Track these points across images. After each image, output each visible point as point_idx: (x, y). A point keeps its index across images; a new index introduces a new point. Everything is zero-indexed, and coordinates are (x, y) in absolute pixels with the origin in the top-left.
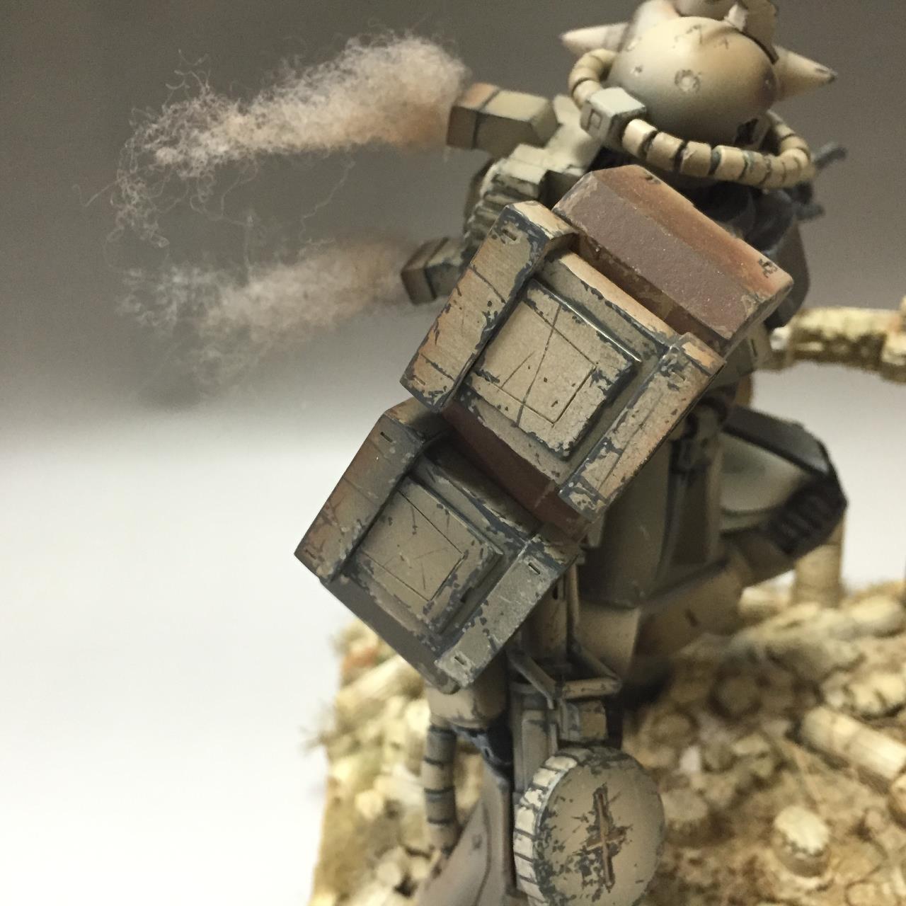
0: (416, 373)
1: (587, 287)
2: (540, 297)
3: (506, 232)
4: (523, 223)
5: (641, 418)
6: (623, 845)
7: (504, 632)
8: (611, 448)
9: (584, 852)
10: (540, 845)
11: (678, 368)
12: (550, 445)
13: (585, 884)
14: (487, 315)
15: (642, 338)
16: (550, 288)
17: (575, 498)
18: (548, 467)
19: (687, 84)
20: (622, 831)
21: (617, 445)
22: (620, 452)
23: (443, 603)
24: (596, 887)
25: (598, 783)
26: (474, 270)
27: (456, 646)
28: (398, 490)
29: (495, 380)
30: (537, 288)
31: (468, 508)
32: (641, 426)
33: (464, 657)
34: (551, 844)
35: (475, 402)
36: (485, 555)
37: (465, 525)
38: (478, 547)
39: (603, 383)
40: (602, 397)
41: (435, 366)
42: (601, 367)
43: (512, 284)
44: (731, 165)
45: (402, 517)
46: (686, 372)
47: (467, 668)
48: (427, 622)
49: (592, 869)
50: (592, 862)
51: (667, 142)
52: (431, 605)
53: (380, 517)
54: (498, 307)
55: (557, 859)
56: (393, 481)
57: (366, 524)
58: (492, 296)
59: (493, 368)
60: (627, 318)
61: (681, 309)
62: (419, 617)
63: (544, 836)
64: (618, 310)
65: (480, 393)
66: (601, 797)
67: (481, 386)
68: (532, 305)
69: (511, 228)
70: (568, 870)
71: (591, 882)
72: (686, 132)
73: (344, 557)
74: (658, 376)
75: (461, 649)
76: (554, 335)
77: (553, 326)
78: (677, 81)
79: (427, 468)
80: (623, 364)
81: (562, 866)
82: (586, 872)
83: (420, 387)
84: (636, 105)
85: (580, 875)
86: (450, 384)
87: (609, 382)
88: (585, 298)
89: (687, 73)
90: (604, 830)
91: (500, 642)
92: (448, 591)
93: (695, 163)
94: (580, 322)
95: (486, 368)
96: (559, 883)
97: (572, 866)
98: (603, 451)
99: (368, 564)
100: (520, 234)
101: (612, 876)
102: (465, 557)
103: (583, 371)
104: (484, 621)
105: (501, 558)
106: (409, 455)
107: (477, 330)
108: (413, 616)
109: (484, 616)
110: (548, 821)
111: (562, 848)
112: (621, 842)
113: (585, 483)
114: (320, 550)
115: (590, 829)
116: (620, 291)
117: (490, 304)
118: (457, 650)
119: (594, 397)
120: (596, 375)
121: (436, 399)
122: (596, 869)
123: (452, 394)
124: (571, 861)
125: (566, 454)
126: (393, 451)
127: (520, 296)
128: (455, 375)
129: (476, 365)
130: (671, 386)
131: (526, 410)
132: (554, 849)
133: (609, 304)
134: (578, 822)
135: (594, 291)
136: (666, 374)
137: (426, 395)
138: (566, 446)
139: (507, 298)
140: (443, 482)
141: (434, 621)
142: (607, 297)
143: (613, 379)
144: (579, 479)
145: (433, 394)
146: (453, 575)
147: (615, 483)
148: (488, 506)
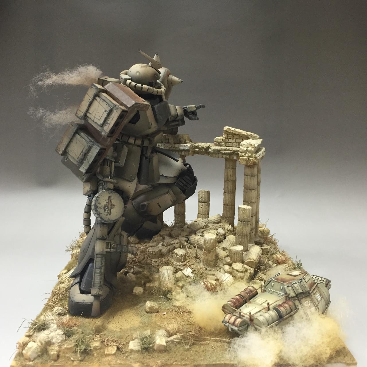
0: (78, 113)
1: (105, 96)
2: (97, 98)
3: (92, 87)
4: (95, 86)
5: (112, 118)
6: (114, 208)
7: (91, 161)
8: (108, 124)
9: (105, 206)
10: (95, 202)
11: (118, 109)
12: (99, 124)
13: (104, 212)
14: (89, 101)
15: (113, 104)
16: (99, 97)
17: (103, 133)
18: (99, 128)
19: (138, 74)
20: (114, 205)
21: (109, 123)
22: (110, 124)
23: (81, 157)
24: (107, 213)
25: (110, 195)
26: (87, 94)
27: (83, 165)
28: (74, 135)
29: (90, 113)
30: (97, 97)
31: (86, 138)
32: (112, 119)
33: (84, 167)
34: (98, 202)
35: (88, 118)
36: (88, 146)
37: (85, 141)
38: (87, 144)
39: (107, 112)
40: (106, 115)
41: (81, 111)
42: (107, 109)
43: (93, 96)
44: (145, 88)
45: (74, 141)
46: (119, 109)
47: (84, 169)
48: (78, 161)
49: (106, 210)
50: (106, 209)
51: (133, 84)
52: (79, 157)
53: (71, 141)
54: (91, 100)
55: (99, 206)
56: (73, 133)
57: (68, 142)
58: (90, 98)
59: (90, 111)
60: (111, 101)
61: (123, 103)
62: (77, 160)
63: (97, 201)
64: (109, 100)
65: (88, 116)
66: (110, 198)
67: (88, 115)
68: (96, 100)
69: (93, 87)
70: (101, 208)
71: (106, 212)
72: (137, 82)
73: (64, 149)
74: (115, 110)
75: (84, 165)
76: (100, 105)
77: (99, 103)
78: (136, 73)
79: (79, 131)
80: (110, 109)
81: (100, 207)
82: (105, 210)
83: (78, 115)
84: (130, 77)
85: (103, 210)
86: (83, 114)
87: (108, 112)
88: (105, 99)
89: (138, 72)
90: (110, 204)
91: (90, 163)
92: (82, 154)
93: (138, 87)
94: (103, 102)
95: (89, 111)
96: (99, 210)
97: (102, 208)
98: (107, 124)
99: (68, 151)
100: (94, 87)
101: (111, 213)
102: (85, 147)
103: (104, 110)
104: (88, 159)
105: (91, 147)
106: (76, 128)
107: (87, 104)
108: (75, 160)
109: (88, 158)
110: (98, 198)
111: (100, 204)
112: (113, 207)
113: (104, 130)
114: (60, 149)
115: (107, 203)
116: (110, 97)
117: (89, 100)
118: (83, 166)
119: (105, 115)
120: (106, 111)
121: (81, 117)
122: (107, 210)
123: (83, 117)
124: (102, 207)
125: (101, 125)
126: (73, 128)
127: (94, 98)
128: (84, 113)
129: (87, 111)
130: (117, 112)
131: (95, 118)
132: (98, 204)
133: (108, 99)
134: (104, 201)
135: (106, 97)
136: (116, 110)
137: (79, 117)
138: (101, 124)
139: (92, 98)
140: (82, 134)
141: (79, 161)
142: (108, 98)
143: (108, 111)
144: (103, 130)
145: (80, 116)
146: (83, 151)
147: (109, 130)
148: (90, 138)
